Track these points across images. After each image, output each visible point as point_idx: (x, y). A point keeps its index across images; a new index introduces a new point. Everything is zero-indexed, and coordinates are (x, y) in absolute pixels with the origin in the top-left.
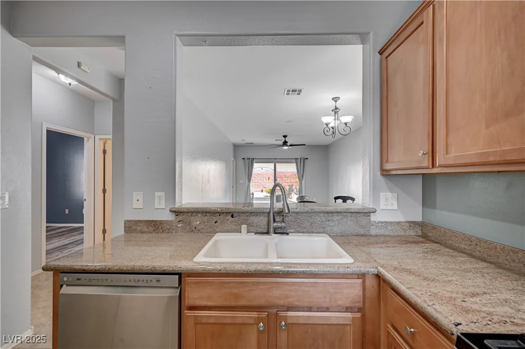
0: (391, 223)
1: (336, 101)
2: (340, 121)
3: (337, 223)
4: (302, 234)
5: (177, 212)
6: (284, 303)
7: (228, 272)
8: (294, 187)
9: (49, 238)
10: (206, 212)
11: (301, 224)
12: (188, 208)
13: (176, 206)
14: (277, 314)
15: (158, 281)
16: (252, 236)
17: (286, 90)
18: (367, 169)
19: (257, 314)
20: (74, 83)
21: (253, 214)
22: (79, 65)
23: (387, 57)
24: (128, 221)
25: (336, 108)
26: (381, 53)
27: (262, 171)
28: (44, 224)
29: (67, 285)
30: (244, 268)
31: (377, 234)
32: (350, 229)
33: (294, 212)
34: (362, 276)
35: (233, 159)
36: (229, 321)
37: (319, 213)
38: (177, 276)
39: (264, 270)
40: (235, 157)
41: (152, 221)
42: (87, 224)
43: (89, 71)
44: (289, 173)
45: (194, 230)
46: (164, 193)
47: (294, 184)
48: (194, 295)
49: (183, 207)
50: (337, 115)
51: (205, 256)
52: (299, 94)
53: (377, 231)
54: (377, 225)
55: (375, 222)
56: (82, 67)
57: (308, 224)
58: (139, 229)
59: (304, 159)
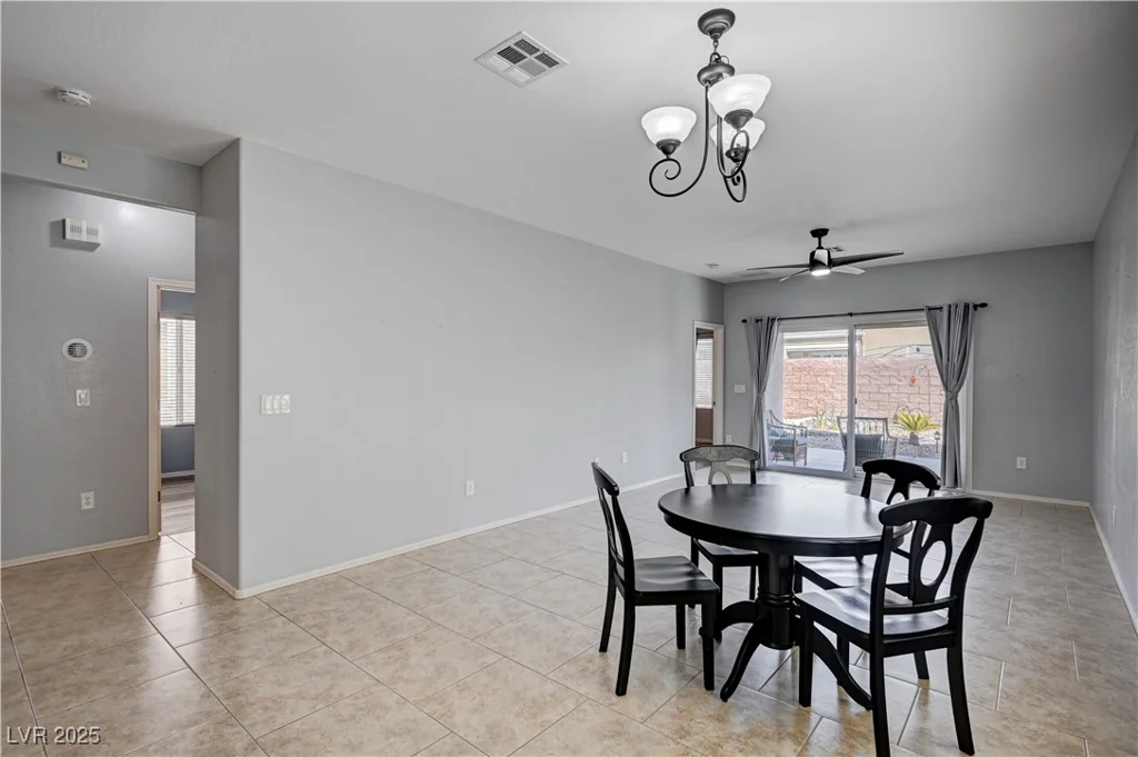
22: (60, 158)
52: (550, 59)
59: (967, 306)
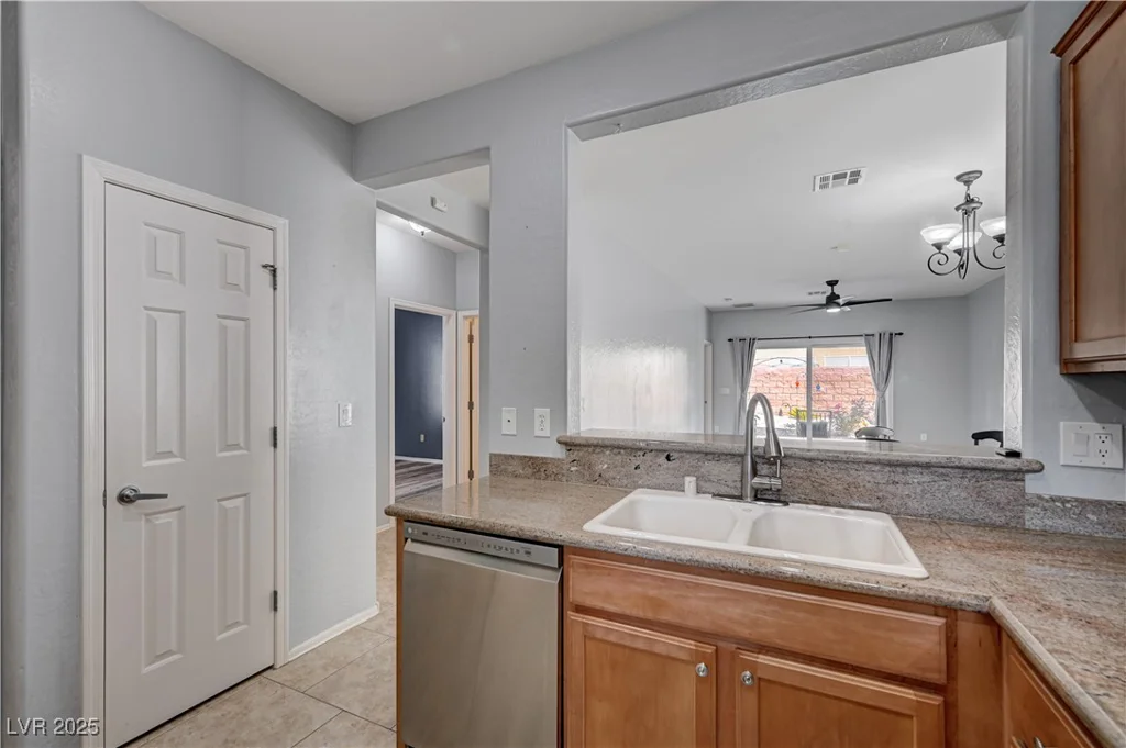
0: (1098, 504)
1: (968, 183)
2: (982, 231)
3: (919, 490)
4: (821, 507)
5: (569, 445)
6: (750, 634)
7: (640, 555)
8: (867, 406)
9: (399, 479)
10: (619, 447)
11: (822, 485)
12: (587, 439)
13: (568, 434)
14: (733, 656)
15: (528, 553)
16: (708, 501)
17: (818, 178)
18: (1016, 359)
19: (696, 646)
20: (427, 231)
21: (710, 457)
22: (433, 202)
23: (1075, 61)
24: (495, 455)
25: (969, 200)
26: (1059, 50)
27: (782, 367)
28: (393, 457)
29: (413, 540)
30: (669, 553)
31: (1048, 528)
32: (957, 509)
33: (805, 459)
34: (949, 611)
35: (706, 342)
36: (640, 645)
37: (867, 463)
38: (556, 550)
39: (708, 561)
40: (710, 339)
41: (531, 458)
42: (447, 461)
43: (445, 209)
44: (852, 370)
45: (598, 479)
46: (548, 410)
47: (868, 398)
48: (584, 587)
49: (582, 435)
50: (971, 219)
51: (605, 523)
52: (855, 181)
53: (1049, 523)
54: (1046, 505)
55: (1040, 497)
56: (437, 206)
57: (840, 487)
58: (510, 469)
59: (891, 334)
